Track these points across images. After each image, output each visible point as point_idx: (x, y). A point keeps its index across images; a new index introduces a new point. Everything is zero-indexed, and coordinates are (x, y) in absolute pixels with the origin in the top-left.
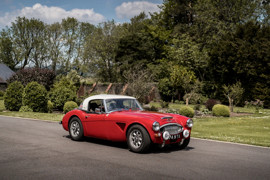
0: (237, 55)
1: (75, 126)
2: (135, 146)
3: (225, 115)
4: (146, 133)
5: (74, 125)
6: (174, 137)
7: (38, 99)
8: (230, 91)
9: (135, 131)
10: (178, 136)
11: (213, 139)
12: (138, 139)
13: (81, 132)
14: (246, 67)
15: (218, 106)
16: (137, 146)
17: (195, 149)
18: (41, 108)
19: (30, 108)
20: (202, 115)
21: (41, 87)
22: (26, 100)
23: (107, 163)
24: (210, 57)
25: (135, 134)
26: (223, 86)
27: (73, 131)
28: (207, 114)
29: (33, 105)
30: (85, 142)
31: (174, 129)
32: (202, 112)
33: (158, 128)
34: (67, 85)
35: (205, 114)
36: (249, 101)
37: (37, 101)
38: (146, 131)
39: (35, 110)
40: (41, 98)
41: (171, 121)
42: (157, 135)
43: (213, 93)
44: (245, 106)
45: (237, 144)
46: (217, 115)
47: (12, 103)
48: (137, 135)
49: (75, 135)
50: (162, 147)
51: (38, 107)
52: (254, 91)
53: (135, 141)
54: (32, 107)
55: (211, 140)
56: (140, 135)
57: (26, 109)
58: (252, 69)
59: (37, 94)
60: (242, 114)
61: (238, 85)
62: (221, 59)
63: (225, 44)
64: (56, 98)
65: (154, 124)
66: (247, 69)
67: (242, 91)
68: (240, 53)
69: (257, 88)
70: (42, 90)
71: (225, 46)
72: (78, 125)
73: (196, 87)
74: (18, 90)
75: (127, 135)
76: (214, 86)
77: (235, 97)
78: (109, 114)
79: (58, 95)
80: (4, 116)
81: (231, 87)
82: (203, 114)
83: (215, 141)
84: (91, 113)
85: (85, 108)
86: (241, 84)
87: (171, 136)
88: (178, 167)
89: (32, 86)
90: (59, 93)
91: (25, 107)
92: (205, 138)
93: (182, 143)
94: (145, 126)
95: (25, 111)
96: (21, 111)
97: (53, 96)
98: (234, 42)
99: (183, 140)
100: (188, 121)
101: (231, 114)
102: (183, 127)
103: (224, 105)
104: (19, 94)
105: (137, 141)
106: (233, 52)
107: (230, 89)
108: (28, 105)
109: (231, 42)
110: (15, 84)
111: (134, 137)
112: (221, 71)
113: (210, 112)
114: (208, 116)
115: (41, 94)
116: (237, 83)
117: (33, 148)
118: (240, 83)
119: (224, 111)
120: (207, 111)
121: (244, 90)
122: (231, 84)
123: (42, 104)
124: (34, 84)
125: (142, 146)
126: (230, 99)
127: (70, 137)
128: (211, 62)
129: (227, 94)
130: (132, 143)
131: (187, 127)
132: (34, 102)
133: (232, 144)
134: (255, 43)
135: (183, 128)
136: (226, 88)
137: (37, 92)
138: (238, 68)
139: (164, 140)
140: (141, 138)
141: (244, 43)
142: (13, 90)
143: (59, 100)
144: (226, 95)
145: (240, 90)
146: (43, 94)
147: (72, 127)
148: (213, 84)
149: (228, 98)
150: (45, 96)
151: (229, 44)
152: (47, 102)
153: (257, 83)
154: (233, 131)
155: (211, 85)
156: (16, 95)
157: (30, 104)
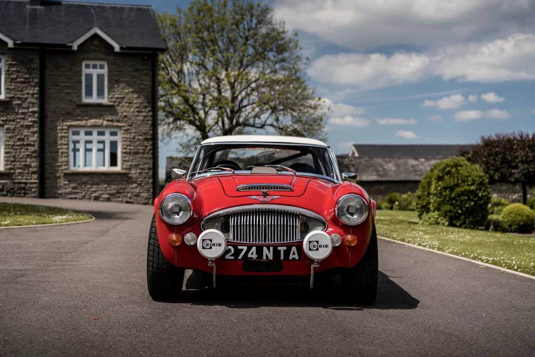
6: (260, 252)
7: (459, 196)
10: (287, 252)
18: (467, 217)
19: (442, 218)
29: (448, 209)
37: (457, 201)
39: (455, 222)
40: (466, 195)
42: (175, 238)
51: (460, 215)
54: (446, 215)
59: (457, 185)
87: (245, 248)
91: (433, 214)
95: (431, 224)
102: (326, 222)
108: (439, 209)
123: (471, 208)
132: (451, 204)
137: (458, 180)
157: (442, 208)
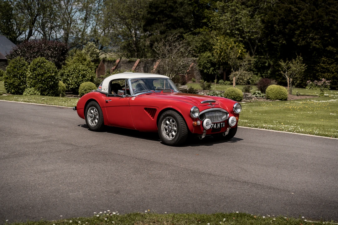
0: (298, 23)
1: (93, 113)
2: (168, 137)
3: (282, 99)
4: (181, 120)
5: (92, 111)
6: (217, 125)
7: (46, 79)
8: (289, 68)
9: (169, 118)
10: (223, 124)
11: (266, 128)
12: (172, 129)
13: (100, 120)
14: (309, 38)
15: (273, 87)
16: (171, 137)
17: (244, 140)
18: (50, 90)
19: (37, 91)
20: (253, 99)
21: (50, 64)
22: (31, 80)
23: (133, 158)
24: (264, 25)
25: (168, 122)
26: (279, 62)
27: (90, 119)
28: (259, 98)
29: (40, 86)
30: (106, 133)
31: (218, 116)
32: (253, 95)
33: (197, 115)
34: (83, 61)
35: (257, 97)
36: (312, 81)
37: (45, 81)
38: (182, 119)
39: (43, 93)
40: (50, 79)
41: (213, 106)
42: (196, 123)
43: (267, 71)
44: (307, 87)
45: (296, 133)
46: (272, 98)
47: (14, 85)
48: (171, 124)
49: (94, 124)
50: (202, 138)
51: (46, 89)
52: (318, 68)
53: (168, 131)
54: (39, 89)
55: (264, 129)
56: (174, 123)
57: (32, 92)
58: (317, 40)
59: (45, 73)
60: (302, 97)
61: (298, 61)
62: (277, 27)
63: (283, 8)
64: (69, 78)
65: (192, 110)
66: (310, 40)
67: (303, 67)
68: (302, 20)
69: (322, 64)
70: (52, 68)
71: (283, 10)
72: (96, 111)
73: (245, 63)
74: (22, 68)
75: (158, 123)
76: (269, 61)
77: (295, 75)
78: (135, 97)
79: (71, 75)
80: (4, 101)
81: (290, 63)
82: (254, 97)
83: (268, 130)
84: (113, 96)
85: (105, 90)
86: (302, 60)
87: (213, 124)
88: (222, 163)
89: (38, 63)
90: (73, 71)
91: (31, 89)
92: (256, 127)
93: (227, 133)
94: (180, 112)
95: (31, 95)
96: (25, 94)
97: (65, 75)
98: (294, 6)
99: (228, 129)
100: (235, 106)
101: (289, 96)
102: (228, 113)
103: (281, 85)
104: (22, 72)
105: (171, 131)
106: (292, 18)
107: (288, 66)
108: (34, 86)
109: (291, 6)
110: (17, 61)
111: (167, 126)
112: (277, 43)
113: (263, 95)
114: (260, 100)
115: (51, 73)
116: (297, 58)
117: (41, 140)
118: (302, 58)
119: (280, 93)
120: (258, 93)
121: (306, 67)
122: (290, 60)
123: (52, 85)
124: (40, 61)
125: (177, 137)
126: (288, 79)
127: (87, 126)
128: (264, 31)
129: (284, 72)
130: (164, 134)
131: (234, 113)
132: (42, 83)
133: (291, 134)
134: (321, 7)
135: (228, 115)
136: (283, 64)
137: (45, 70)
138: (300, 38)
139: (204, 129)
140: (176, 127)
141: (307, 6)
142: (15, 68)
143: (73, 81)
144: (283, 74)
145: (301, 67)
146: (53, 72)
147: (89, 114)
148: (267, 59)
149: (286, 77)
150: (55, 75)
151: (288, 9)
152: (58, 83)
153: (322, 57)
154: (291, 118)
155: (264, 60)
156: (18, 74)
157: (36, 86)
